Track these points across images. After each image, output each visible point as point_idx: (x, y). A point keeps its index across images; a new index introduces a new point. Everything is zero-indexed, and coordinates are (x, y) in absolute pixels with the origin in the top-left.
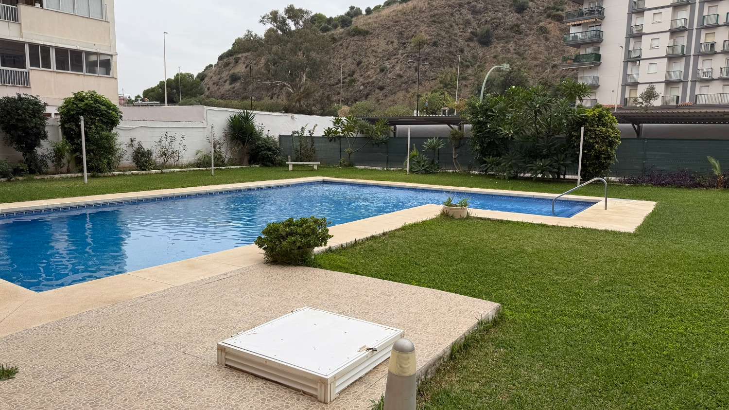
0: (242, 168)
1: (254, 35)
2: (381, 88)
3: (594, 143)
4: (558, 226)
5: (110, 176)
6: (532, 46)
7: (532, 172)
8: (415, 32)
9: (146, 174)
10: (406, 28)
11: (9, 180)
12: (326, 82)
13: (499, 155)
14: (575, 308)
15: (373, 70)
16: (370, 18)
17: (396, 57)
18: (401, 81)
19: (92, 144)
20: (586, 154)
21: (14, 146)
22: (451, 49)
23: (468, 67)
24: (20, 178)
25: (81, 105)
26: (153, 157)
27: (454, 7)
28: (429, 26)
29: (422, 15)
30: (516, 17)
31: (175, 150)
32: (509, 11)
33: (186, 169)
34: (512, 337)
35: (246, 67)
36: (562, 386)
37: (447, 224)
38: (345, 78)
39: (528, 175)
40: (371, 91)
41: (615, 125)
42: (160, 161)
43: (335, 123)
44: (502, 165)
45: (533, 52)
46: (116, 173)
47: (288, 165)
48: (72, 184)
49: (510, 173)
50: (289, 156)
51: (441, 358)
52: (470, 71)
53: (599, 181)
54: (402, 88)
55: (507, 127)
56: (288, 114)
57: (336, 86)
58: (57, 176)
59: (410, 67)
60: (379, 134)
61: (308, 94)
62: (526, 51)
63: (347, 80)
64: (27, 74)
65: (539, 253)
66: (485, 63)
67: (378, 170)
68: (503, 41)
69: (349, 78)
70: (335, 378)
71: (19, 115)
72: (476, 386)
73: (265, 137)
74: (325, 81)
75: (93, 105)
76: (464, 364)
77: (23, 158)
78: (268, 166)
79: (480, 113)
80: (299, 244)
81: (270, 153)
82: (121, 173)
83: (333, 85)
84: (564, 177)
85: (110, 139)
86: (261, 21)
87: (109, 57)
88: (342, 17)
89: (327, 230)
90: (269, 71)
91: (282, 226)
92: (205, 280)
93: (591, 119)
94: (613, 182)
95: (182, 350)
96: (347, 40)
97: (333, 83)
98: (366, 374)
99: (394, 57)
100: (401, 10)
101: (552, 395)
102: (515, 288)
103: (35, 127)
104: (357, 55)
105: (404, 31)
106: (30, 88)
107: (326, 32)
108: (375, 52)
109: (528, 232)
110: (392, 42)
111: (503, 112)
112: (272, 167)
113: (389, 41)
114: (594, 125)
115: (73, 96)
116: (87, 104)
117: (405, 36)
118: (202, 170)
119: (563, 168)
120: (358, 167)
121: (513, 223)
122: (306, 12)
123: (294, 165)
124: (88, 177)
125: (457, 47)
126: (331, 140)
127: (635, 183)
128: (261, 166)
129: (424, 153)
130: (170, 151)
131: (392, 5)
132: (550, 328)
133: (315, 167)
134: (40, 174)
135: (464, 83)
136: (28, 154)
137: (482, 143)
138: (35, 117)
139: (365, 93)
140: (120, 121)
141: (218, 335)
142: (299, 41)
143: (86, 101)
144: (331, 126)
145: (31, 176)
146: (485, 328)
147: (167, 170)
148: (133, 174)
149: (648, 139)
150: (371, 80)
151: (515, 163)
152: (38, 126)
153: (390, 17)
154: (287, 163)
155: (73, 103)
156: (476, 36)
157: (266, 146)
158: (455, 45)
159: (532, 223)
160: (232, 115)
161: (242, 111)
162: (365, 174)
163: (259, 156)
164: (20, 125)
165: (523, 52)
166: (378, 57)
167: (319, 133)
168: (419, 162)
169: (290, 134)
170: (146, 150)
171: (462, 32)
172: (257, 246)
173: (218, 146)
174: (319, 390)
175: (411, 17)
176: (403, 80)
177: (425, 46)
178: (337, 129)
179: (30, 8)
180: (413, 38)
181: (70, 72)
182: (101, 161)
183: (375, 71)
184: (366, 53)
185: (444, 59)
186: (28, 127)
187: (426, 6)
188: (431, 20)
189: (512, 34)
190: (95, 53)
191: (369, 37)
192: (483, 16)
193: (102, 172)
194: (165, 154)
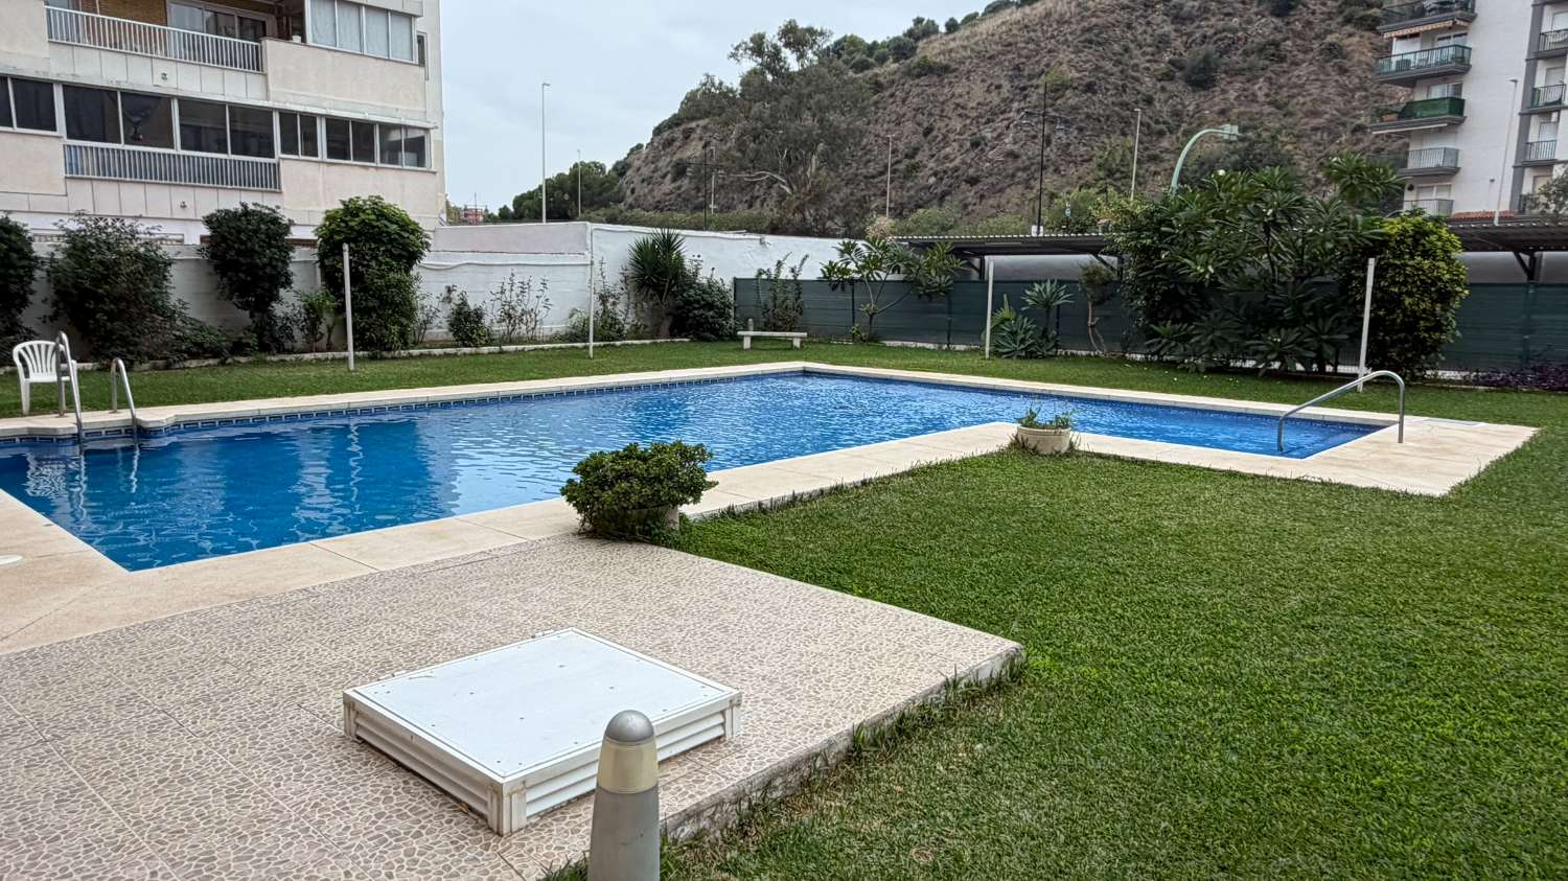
0: (655, 343)
1: (717, 83)
2: (973, 181)
3: (1401, 293)
4: (1266, 477)
5: (404, 358)
6: (1307, 87)
7: (1258, 357)
8: (1047, 65)
9: (471, 354)
10: (1028, 58)
11: (223, 363)
12: (859, 171)
13: (1188, 318)
14: (1209, 662)
15: (955, 145)
16: (954, 39)
17: (1007, 115)
18: (1015, 165)
19: (373, 296)
20: (1382, 319)
21: (235, 298)
22: (1125, 98)
23: (1161, 134)
24: (243, 360)
25: (353, 224)
26: (486, 321)
27: (1134, 9)
28: (1077, 52)
29: (1065, 28)
30: (1272, 25)
31: (529, 307)
32: (1257, 14)
33: (546, 346)
35: (705, 147)
37: (1020, 465)
38: (898, 162)
39: (1250, 364)
40: (951, 186)
41: (1455, 255)
42: (500, 329)
43: (842, 252)
44: (1193, 340)
45: (1308, 99)
46: (415, 352)
47: (743, 338)
48: (327, 371)
49: (1210, 360)
50: (751, 320)
52: (1165, 143)
53: (1386, 377)
54: (1017, 180)
55: (1201, 258)
56: (753, 236)
57: (880, 178)
58: (308, 356)
59: (1035, 137)
60: (933, 273)
61: (817, 196)
62: (1293, 97)
63: (901, 167)
64: (276, 167)
65: (1188, 534)
66: (1200, 125)
67: (928, 350)
68: (1240, 78)
69: (907, 161)
70: (525, 785)
71: (243, 242)
72: (876, 822)
73: (705, 281)
74: (857, 169)
75: (375, 224)
77: (249, 321)
78: (708, 340)
79: (1148, 230)
81: (711, 313)
82: (423, 351)
83: (873, 177)
84: (1336, 369)
85: (404, 288)
86: (733, 55)
87: (422, 134)
88: (894, 40)
89: (700, 472)
92: (443, 561)
93: (1397, 241)
94: (1450, 381)
95: (296, 702)
96: (903, 84)
97: (873, 172)
99: (1002, 117)
100: (1019, 21)
103: (270, 264)
104: (923, 115)
105: (1023, 63)
106: (281, 193)
107: (862, 71)
108: (963, 108)
110: (999, 87)
111: (1194, 226)
112: (713, 341)
113: (991, 85)
114: (1403, 253)
115: (342, 207)
116: (363, 221)
117: (1026, 73)
118: (577, 348)
119: (1329, 350)
120: (888, 343)
121: (1168, 466)
122: (822, 34)
123: (753, 339)
124: (356, 359)
125: (1139, 93)
126: (834, 288)
127: (1502, 386)
128: (692, 340)
129: (1025, 314)
130: (519, 309)
131: (1000, 12)
133: (797, 343)
134: (279, 352)
135: (1153, 168)
136: (256, 314)
137: (1151, 292)
138: (270, 246)
139: (939, 191)
140: (426, 252)
142: (806, 91)
143: (363, 216)
144: (836, 258)
145: (263, 355)
146: (965, 694)
147: (512, 348)
148: (447, 355)
150: (951, 165)
151: (1220, 337)
152: (274, 263)
153: (997, 37)
154: (739, 333)
155: (342, 221)
156: (1181, 68)
157: (703, 299)
158: (1134, 88)
159: (1209, 469)
160: (640, 238)
161: (659, 230)
162: (904, 358)
163: (690, 321)
164: (243, 260)
165: (1285, 100)
166: (967, 117)
167: (812, 272)
168: (1014, 333)
169: (752, 275)
170: (472, 308)
171: (1149, 61)
173: (611, 300)
174: (490, 805)
175: (1039, 34)
176: (1019, 164)
177: (1069, 93)
178: (847, 263)
179: (282, 45)
180: (1043, 77)
181: (351, 162)
182: (387, 329)
183: (961, 146)
184: (942, 111)
185: (1108, 119)
186: (257, 265)
187: (1073, 9)
188: (1082, 39)
189: (1261, 63)
190: (399, 127)
191: (951, 77)
192: (1199, 27)
193: (389, 350)
194: (510, 316)
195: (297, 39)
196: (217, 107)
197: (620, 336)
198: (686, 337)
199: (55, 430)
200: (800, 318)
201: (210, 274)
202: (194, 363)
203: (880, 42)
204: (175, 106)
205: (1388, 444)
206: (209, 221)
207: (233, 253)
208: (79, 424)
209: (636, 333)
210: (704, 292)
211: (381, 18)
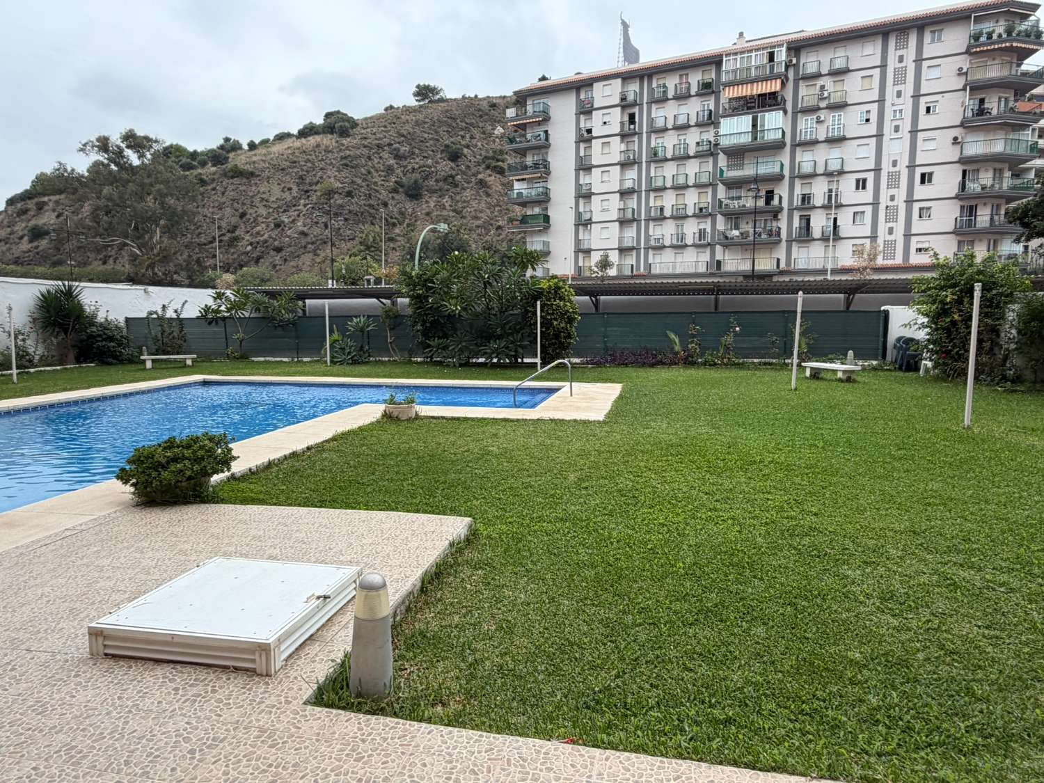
0: (66, 369)
2: (278, 250)
3: (551, 319)
4: (523, 420)
6: (471, 203)
7: (486, 356)
8: (321, 178)
10: (308, 172)
12: (194, 240)
13: (446, 336)
14: (553, 512)
15: (263, 225)
17: (297, 208)
18: (306, 240)
20: (546, 332)
22: (372, 202)
23: (394, 225)
27: (371, 148)
28: (339, 171)
29: (329, 155)
30: (449, 166)
32: (441, 158)
34: (489, 555)
35: (58, 217)
36: (552, 600)
38: (223, 235)
39: (482, 360)
40: (262, 253)
41: (572, 298)
43: (215, 299)
44: (450, 348)
45: (472, 209)
47: (144, 361)
49: (460, 359)
50: (144, 348)
51: (410, 593)
52: (397, 231)
53: (560, 363)
54: (308, 249)
55: (453, 301)
56: (138, 287)
57: (210, 246)
59: (317, 223)
60: (283, 312)
61: (165, 257)
62: (464, 208)
63: (226, 238)
65: (506, 453)
66: (416, 221)
67: (285, 362)
68: (435, 195)
69: (229, 235)
70: (280, 641)
72: (456, 618)
73: (103, 320)
74: (192, 239)
76: (439, 596)
78: (110, 364)
79: (419, 285)
80: (188, 473)
81: (112, 344)
83: (205, 244)
84: (523, 361)
86: (81, 150)
88: (212, 151)
89: (230, 450)
90: (98, 223)
91: (160, 450)
92: (38, 541)
93: (547, 292)
94: (576, 364)
95: (23, 647)
96: (222, 182)
97: (205, 241)
98: (318, 630)
99: (294, 208)
100: (298, 148)
101: (543, 612)
102: (485, 498)
104: (238, 204)
105: (305, 175)
107: (188, 169)
108: (266, 201)
109: (491, 429)
110: (290, 189)
112: (116, 364)
113: (285, 187)
114: (550, 298)
117: (308, 181)
119: (520, 350)
120: (255, 359)
122: (156, 141)
123: (153, 361)
125: (379, 199)
126: (210, 323)
127: (598, 364)
128: (98, 365)
129: (349, 337)
131: (285, 140)
132: (530, 538)
133: (189, 362)
135: (392, 245)
137: (424, 322)
139: (254, 256)
141: (82, 615)
142: (147, 181)
144: (210, 302)
146: (458, 549)
149: (608, 314)
150: (262, 239)
151: (465, 347)
154: (142, 358)
156: (402, 186)
157: (105, 334)
158: (376, 197)
160: (43, 289)
161: (60, 283)
162: (266, 367)
165: (461, 209)
166: (270, 207)
167: (192, 312)
168: (343, 349)
169: (144, 315)
171: (383, 180)
172: (119, 483)
174: (258, 660)
175: (314, 157)
176: (309, 239)
177: (336, 196)
178: (220, 306)
180: (319, 185)
183: (268, 226)
184: (252, 202)
185: (362, 213)
187: (333, 144)
188: (342, 163)
189: (446, 187)
191: (255, 180)
192: (409, 163)
197: (33, 365)
198: (92, 363)
200: (187, 344)
203: (199, 151)
205: (566, 398)
209: (44, 361)
210: (105, 328)
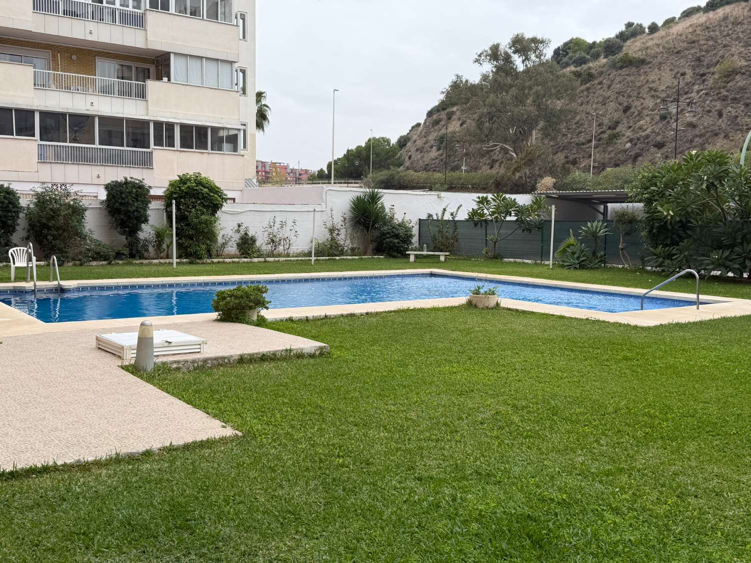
0: (361, 258)
1: (464, 80)
5: (208, 263)
7: (721, 268)
8: (722, 57)
9: (247, 262)
10: (707, 51)
11: (110, 264)
12: (573, 140)
13: (673, 244)
15: (648, 119)
16: (652, 39)
17: (689, 95)
18: (694, 133)
21: (119, 229)
24: (120, 262)
25: (183, 188)
26: (258, 244)
28: (747, 46)
29: (739, 29)
31: (285, 236)
35: (461, 125)
38: (601, 133)
40: (642, 150)
42: (266, 248)
43: (479, 203)
46: (215, 260)
47: (409, 255)
48: (162, 268)
50: (425, 245)
53: (690, 274)
54: (694, 144)
56: (433, 193)
57: (588, 146)
58: (155, 261)
59: (709, 111)
63: (605, 136)
64: (151, 153)
69: (609, 132)
71: (123, 199)
73: (397, 222)
74: (571, 139)
75: (195, 188)
77: (125, 242)
78: (395, 257)
81: (397, 241)
82: (220, 260)
83: (583, 144)
85: (209, 224)
86: (477, 61)
87: (235, 132)
88: (608, 40)
96: (609, 75)
97: (584, 141)
99: (685, 96)
100: (702, 24)
103: (137, 211)
104: (624, 97)
105: (703, 56)
106: (153, 169)
107: (581, 65)
108: (655, 91)
110: (683, 74)
112: (400, 258)
113: (678, 73)
115: (178, 179)
116: (189, 186)
117: (706, 63)
118: (311, 260)
120: (505, 260)
122: (542, 42)
123: (416, 256)
124: (177, 263)
126: (476, 225)
128: (386, 257)
129: (582, 241)
130: (279, 237)
131: (692, 16)
133: (442, 259)
134: (140, 258)
136: (129, 238)
138: (137, 201)
139: (633, 153)
140: (225, 204)
142: (527, 84)
143: (189, 184)
144: (475, 206)
145: (131, 260)
147: (271, 259)
148: (233, 262)
150: (644, 134)
152: (139, 210)
154: (407, 252)
155: (178, 187)
157: (393, 232)
160: (355, 195)
161: (368, 190)
163: (385, 245)
164: (122, 208)
166: (658, 97)
168: (574, 254)
170: (250, 236)
173: (336, 232)
175: (718, 33)
176: (697, 131)
177: (738, 77)
178: (483, 210)
179: (157, 84)
180: (718, 66)
181: (194, 150)
182: (199, 246)
183: (652, 119)
184: (639, 94)
186: (130, 211)
187: (745, 14)
190: (223, 128)
191: (646, 68)
193: (200, 258)
194: (273, 241)
195: (165, 79)
196: (119, 121)
197: (342, 253)
199: (24, 287)
200: (455, 244)
201: (106, 216)
202: (94, 263)
203: (598, 42)
204: (97, 120)
206: (107, 187)
207: (118, 204)
208: (35, 285)
211: (214, 64)
